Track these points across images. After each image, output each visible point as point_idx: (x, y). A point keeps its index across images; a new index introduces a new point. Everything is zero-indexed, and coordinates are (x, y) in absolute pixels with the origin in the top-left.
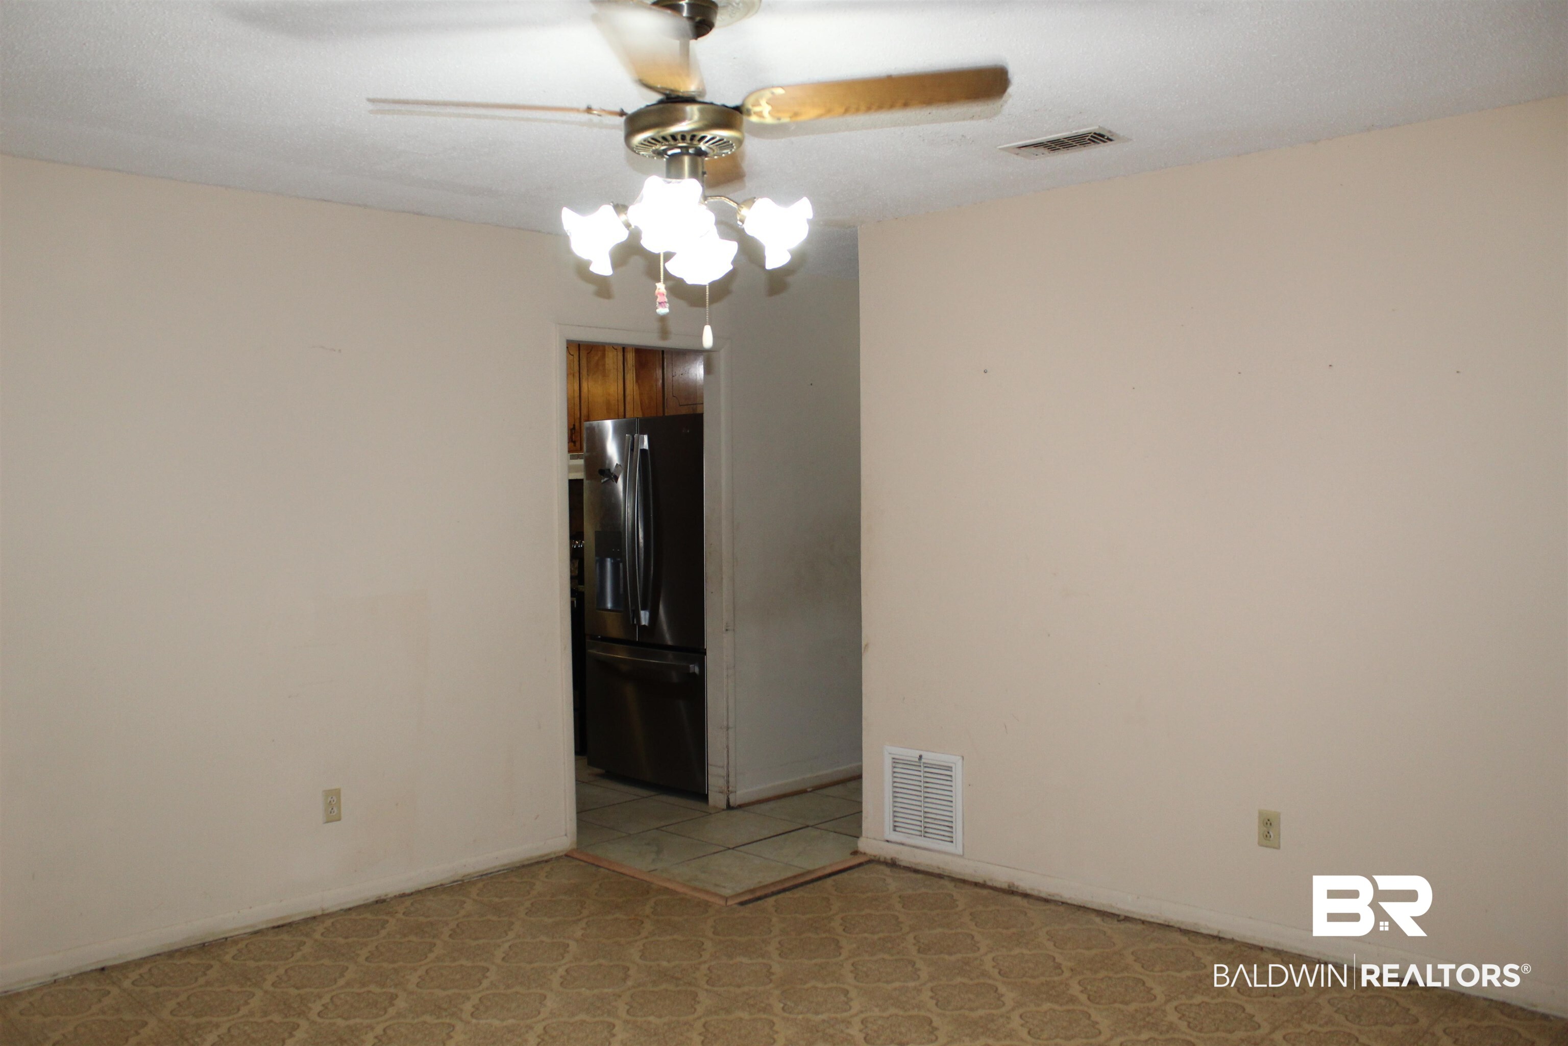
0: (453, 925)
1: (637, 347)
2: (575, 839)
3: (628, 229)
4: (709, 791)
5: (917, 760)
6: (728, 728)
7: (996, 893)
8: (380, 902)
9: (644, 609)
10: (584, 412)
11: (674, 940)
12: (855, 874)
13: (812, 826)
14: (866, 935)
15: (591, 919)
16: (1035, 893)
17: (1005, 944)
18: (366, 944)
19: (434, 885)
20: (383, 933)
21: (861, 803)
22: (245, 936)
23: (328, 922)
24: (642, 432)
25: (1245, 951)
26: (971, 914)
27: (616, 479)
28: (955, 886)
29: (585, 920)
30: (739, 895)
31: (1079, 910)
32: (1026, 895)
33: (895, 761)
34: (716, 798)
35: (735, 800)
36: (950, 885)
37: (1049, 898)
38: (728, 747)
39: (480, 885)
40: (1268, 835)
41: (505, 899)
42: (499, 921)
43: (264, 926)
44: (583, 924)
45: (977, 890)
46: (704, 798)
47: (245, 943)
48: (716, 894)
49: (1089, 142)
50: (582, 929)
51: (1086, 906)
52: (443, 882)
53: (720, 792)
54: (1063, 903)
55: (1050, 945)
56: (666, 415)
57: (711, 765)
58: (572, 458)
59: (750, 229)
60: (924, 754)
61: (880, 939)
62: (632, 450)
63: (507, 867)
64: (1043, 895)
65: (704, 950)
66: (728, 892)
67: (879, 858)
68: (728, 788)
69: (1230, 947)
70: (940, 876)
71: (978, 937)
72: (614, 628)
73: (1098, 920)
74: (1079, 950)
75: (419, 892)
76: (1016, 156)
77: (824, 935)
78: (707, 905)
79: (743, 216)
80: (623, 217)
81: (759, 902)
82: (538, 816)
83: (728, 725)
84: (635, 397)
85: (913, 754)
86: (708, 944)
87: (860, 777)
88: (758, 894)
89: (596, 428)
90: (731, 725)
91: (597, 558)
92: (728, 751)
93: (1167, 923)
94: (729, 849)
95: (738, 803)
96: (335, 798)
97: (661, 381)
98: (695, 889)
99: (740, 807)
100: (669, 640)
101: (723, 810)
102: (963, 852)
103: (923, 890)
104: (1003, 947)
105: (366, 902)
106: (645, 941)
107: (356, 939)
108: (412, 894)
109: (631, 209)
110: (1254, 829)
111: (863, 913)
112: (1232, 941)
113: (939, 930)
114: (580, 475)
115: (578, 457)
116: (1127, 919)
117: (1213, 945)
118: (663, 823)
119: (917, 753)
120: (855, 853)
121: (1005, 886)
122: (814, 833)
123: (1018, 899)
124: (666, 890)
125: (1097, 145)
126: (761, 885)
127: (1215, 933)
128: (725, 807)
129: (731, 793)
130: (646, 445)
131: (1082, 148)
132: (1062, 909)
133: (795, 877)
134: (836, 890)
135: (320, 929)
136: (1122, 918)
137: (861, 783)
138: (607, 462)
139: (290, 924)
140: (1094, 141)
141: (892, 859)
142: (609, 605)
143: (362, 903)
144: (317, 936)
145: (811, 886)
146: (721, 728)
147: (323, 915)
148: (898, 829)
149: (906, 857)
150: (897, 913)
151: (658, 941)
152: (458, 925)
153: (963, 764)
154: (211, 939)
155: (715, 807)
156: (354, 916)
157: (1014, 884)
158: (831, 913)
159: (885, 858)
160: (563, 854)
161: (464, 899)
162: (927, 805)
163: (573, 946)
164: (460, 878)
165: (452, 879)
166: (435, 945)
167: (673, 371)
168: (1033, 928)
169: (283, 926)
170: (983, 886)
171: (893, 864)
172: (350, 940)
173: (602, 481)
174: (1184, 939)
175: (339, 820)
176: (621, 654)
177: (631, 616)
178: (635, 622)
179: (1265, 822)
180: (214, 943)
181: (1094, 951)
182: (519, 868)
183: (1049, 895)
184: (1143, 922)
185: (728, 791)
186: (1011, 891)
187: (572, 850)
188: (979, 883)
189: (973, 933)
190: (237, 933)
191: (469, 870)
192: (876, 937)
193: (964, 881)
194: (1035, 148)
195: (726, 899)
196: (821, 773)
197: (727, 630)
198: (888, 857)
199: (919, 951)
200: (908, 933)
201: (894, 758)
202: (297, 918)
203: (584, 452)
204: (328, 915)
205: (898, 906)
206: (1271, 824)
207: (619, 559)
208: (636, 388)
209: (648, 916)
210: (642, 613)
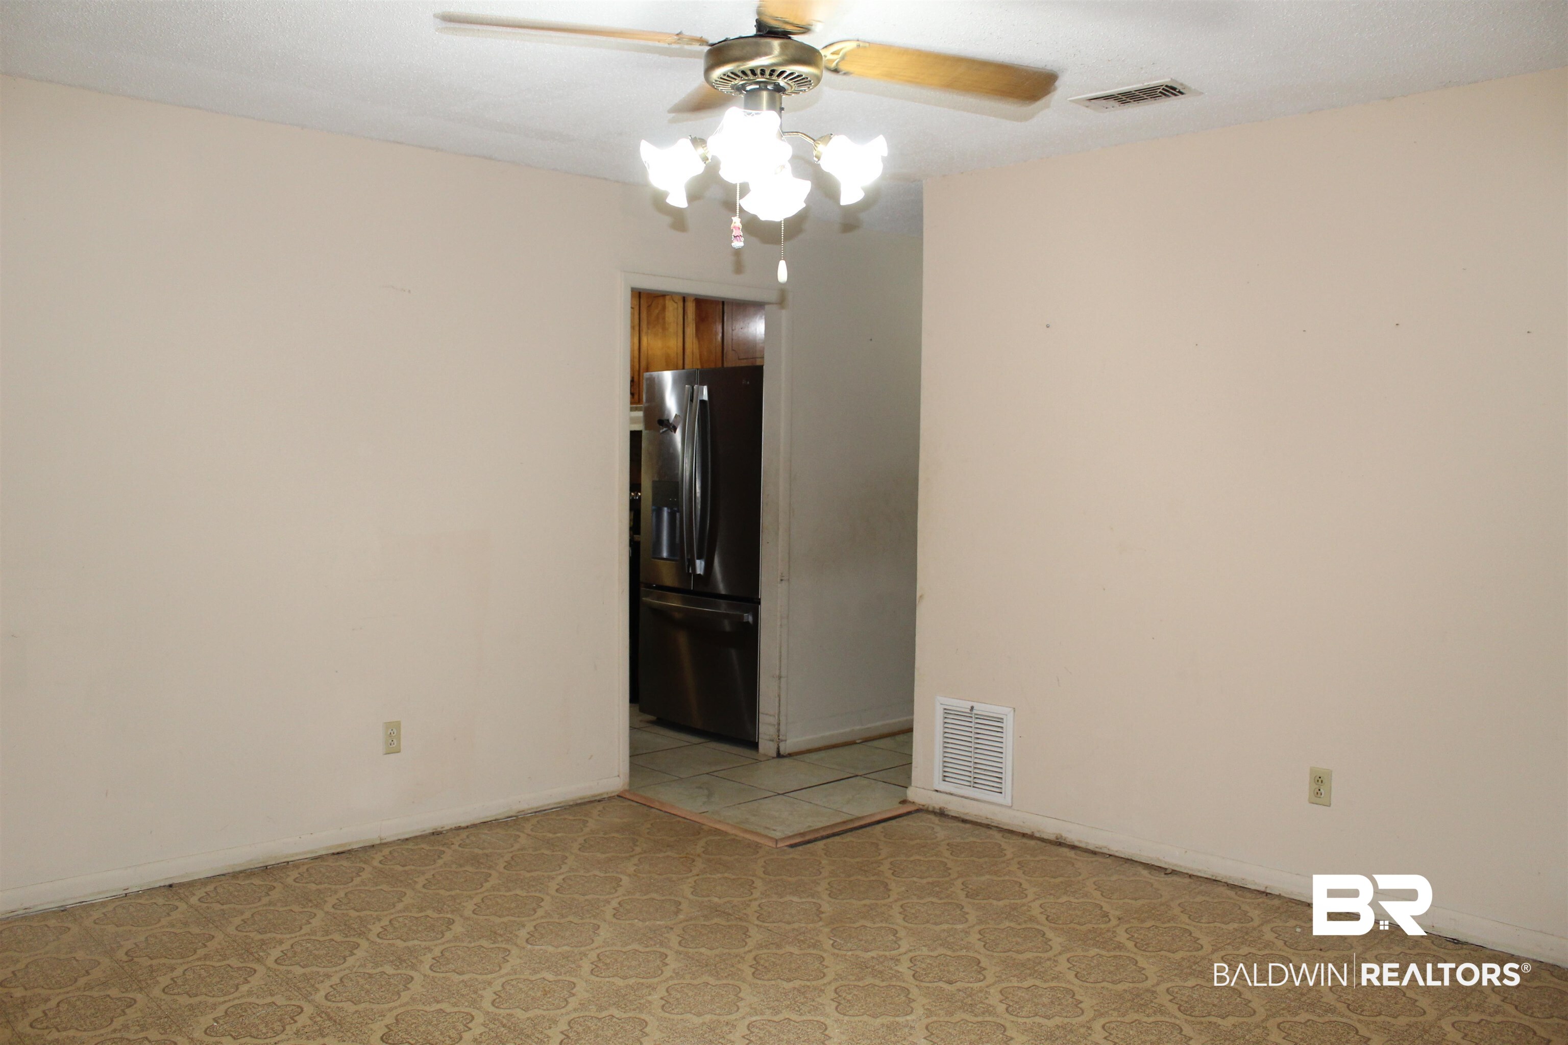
0: (508, 857)
1: (698, 297)
2: (627, 780)
3: (705, 163)
4: (760, 740)
5: (968, 711)
6: (780, 677)
7: (1044, 844)
8: (436, 833)
9: (698, 558)
10: (643, 364)
11: (726, 878)
12: (904, 822)
13: (861, 776)
14: (915, 879)
15: (643, 856)
16: (1083, 845)
17: (1053, 892)
18: (423, 873)
19: (489, 819)
20: (440, 862)
21: (912, 755)
22: (306, 861)
23: (386, 851)
24: (702, 384)
25: (1292, 907)
26: (1019, 863)
27: (675, 429)
28: (1003, 837)
29: (638, 857)
30: (790, 837)
31: (1126, 863)
32: (1073, 847)
33: (947, 712)
34: (766, 746)
35: (785, 748)
36: (998, 836)
37: (1097, 850)
38: (779, 696)
39: (534, 821)
40: (1319, 792)
41: (559, 835)
42: (552, 855)
43: (324, 853)
44: (635, 860)
45: (1025, 840)
46: (754, 745)
47: (305, 867)
48: (766, 836)
49: (1160, 95)
50: (635, 865)
51: (1133, 859)
52: (498, 817)
53: (770, 740)
54: (1110, 855)
55: (1097, 894)
56: (725, 365)
57: (762, 713)
58: (632, 409)
59: (826, 165)
60: (975, 705)
61: (928, 883)
62: (692, 400)
63: (561, 805)
64: (1091, 847)
65: (755, 888)
66: (778, 835)
67: (928, 808)
68: (779, 736)
69: (1276, 902)
70: (988, 826)
71: (1025, 885)
72: (668, 576)
73: (1145, 872)
74: (1126, 900)
75: (474, 826)
76: (1086, 108)
77: (873, 878)
78: (758, 846)
79: (819, 152)
80: (701, 151)
81: (809, 845)
82: (592, 756)
83: (780, 674)
84: (694, 350)
85: (965, 706)
86: (758, 883)
87: (910, 730)
88: (807, 838)
89: (656, 379)
90: (784, 674)
91: (654, 508)
92: (780, 700)
93: (1214, 878)
94: (779, 794)
95: (788, 751)
96: (395, 730)
97: (720, 335)
98: (746, 831)
99: (790, 755)
100: (722, 589)
101: (773, 758)
102: (1012, 803)
103: (971, 839)
104: (1051, 894)
105: (423, 833)
106: (697, 878)
107: (413, 867)
108: (467, 827)
109: (711, 141)
110: (1305, 787)
111: (912, 859)
112: (1279, 896)
113: (988, 877)
114: (639, 427)
115: (636, 409)
116: (1174, 872)
117: (1261, 900)
118: (714, 769)
119: (969, 705)
120: (904, 802)
121: (1052, 838)
122: (865, 782)
123: (1065, 850)
124: (717, 832)
125: (1168, 99)
126: (811, 829)
127: (1262, 889)
128: (775, 755)
129: (782, 741)
130: (705, 397)
131: (1153, 101)
132: (1109, 861)
133: (844, 822)
134: (885, 837)
135: (379, 857)
136: (1168, 871)
137: (911, 737)
138: (666, 413)
139: (349, 851)
140: (1165, 95)
141: (940, 809)
142: (665, 554)
143: (418, 834)
144: (376, 863)
145: (860, 831)
146: (773, 677)
147: (381, 844)
148: (947, 779)
149: (954, 806)
150: (945, 860)
151: (709, 878)
152: (512, 858)
153: (1014, 716)
154: (273, 863)
155: (765, 755)
156: (410, 846)
157: (1062, 836)
158: (880, 858)
159: (934, 808)
160: (616, 794)
161: (517, 833)
162: (977, 756)
163: (625, 880)
164: (514, 814)
165: (507, 815)
166: (490, 875)
167: (732, 325)
168: (1080, 878)
169: (342, 853)
170: (1031, 837)
171: (941, 814)
172: (407, 868)
173: (661, 431)
174: (1231, 893)
175: (399, 752)
176: (674, 602)
177: (687, 564)
178: (690, 571)
179: (1316, 780)
180: (276, 866)
181: (1140, 903)
182: (571, 806)
183: (1097, 847)
184: (1190, 876)
185: (778, 739)
186: (1059, 843)
187: (625, 791)
188: (1027, 834)
189: (1021, 881)
190: (297, 858)
191: (524, 806)
192: (924, 881)
193: (1012, 832)
194: (1104, 101)
195: (777, 841)
196: (869, 725)
197: (782, 580)
198: (937, 807)
199: (967, 896)
200: (957, 879)
201: (945, 709)
202: (355, 846)
203: (644, 404)
204: (385, 844)
205: (947, 854)
206: (1322, 781)
207: (676, 509)
208: (695, 341)
209: (699, 855)
210: (698, 562)
